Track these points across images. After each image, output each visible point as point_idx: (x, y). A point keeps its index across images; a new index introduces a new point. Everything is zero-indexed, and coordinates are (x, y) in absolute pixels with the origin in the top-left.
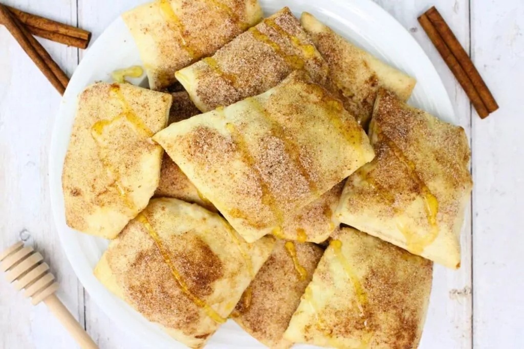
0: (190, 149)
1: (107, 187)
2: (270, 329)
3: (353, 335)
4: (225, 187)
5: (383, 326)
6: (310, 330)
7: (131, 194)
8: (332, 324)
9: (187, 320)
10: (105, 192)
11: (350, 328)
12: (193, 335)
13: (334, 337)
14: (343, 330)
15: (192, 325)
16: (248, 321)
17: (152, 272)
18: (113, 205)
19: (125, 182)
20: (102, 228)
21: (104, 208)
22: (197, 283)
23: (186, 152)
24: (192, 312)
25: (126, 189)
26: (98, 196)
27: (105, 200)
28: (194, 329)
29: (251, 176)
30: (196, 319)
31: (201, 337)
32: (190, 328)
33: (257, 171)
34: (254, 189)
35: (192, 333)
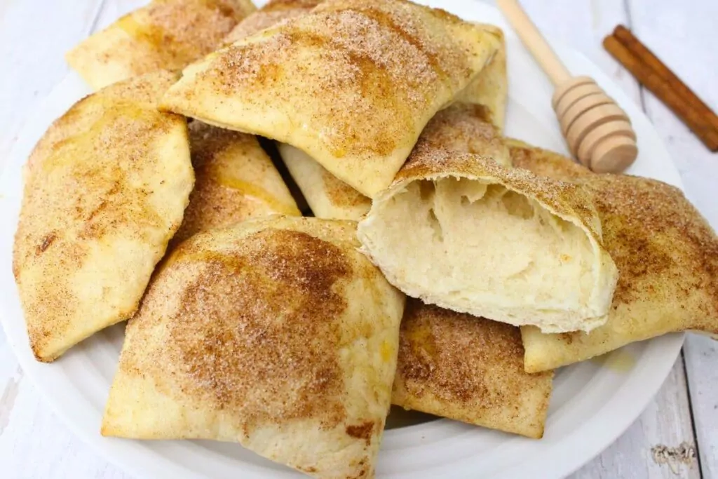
0: (222, 78)
1: (103, 197)
2: (490, 378)
4: (299, 93)
7: (150, 200)
9: (317, 378)
10: (103, 205)
12: (341, 427)
15: (333, 397)
16: (445, 385)
17: (220, 300)
18: (122, 227)
19: (135, 182)
20: (106, 290)
21: (106, 238)
22: (311, 289)
23: (218, 83)
24: (324, 358)
25: (139, 191)
26: (90, 219)
27: (105, 221)
28: (339, 408)
29: (334, 53)
30: (335, 376)
31: (360, 432)
32: (331, 406)
33: (339, 47)
34: (347, 71)
35: (337, 420)
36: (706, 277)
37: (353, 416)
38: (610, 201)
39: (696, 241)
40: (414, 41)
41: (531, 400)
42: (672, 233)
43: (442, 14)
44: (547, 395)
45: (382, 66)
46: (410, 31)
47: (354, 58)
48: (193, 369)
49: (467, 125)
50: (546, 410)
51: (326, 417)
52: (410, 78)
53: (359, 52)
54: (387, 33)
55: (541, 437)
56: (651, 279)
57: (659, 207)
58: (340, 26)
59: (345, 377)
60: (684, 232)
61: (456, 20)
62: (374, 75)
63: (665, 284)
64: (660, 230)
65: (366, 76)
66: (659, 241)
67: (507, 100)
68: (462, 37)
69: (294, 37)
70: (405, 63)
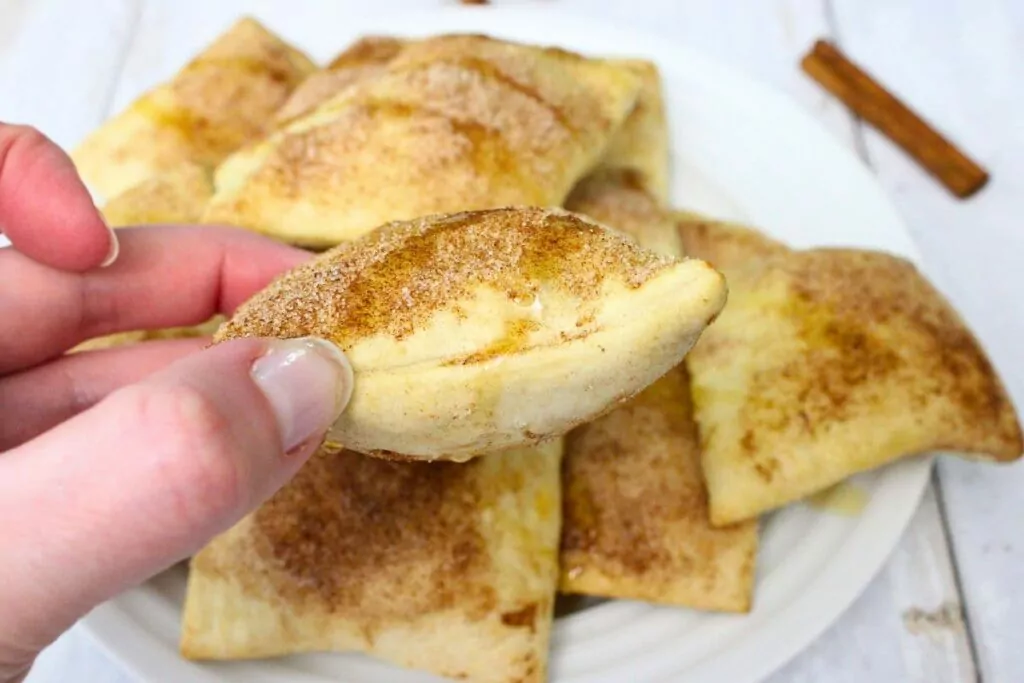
3: (853, 402)
5: (904, 352)
6: (756, 441)
8: (793, 397)
9: (454, 557)
11: (838, 388)
12: (494, 618)
13: (820, 430)
14: (825, 401)
15: (478, 578)
23: (277, 183)
28: (487, 590)
29: (430, 123)
30: (478, 551)
31: (520, 618)
32: (477, 590)
33: (434, 114)
34: (451, 145)
35: (487, 607)
36: (948, 379)
37: (508, 598)
38: (813, 285)
39: (931, 329)
40: (532, 92)
41: (729, 562)
42: (900, 322)
43: (558, 53)
44: (750, 554)
45: (496, 133)
46: (523, 80)
47: (457, 127)
48: (289, 565)
49: (613, 200)
50: (750, 572)
51: (471, 605)
52: (535, 143)
53: (462, 117)
54: (495, 86)
55: (747, 609)
56: (874, 387)
57: (881, 288)
58: (431, 87)
59: (491, 549)
60: (917, 319)
61: (576, 58)
62: (487, 146)
63: (893, 392)
64: (883, 319)
65: (477, 150)
66: (882, 333)
67: (670, 158)
68: (594, 79)
69: (371, 109)
70: (524, 124)
